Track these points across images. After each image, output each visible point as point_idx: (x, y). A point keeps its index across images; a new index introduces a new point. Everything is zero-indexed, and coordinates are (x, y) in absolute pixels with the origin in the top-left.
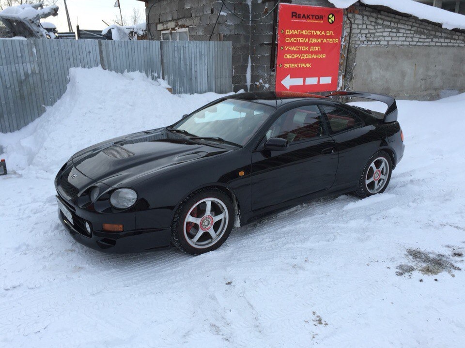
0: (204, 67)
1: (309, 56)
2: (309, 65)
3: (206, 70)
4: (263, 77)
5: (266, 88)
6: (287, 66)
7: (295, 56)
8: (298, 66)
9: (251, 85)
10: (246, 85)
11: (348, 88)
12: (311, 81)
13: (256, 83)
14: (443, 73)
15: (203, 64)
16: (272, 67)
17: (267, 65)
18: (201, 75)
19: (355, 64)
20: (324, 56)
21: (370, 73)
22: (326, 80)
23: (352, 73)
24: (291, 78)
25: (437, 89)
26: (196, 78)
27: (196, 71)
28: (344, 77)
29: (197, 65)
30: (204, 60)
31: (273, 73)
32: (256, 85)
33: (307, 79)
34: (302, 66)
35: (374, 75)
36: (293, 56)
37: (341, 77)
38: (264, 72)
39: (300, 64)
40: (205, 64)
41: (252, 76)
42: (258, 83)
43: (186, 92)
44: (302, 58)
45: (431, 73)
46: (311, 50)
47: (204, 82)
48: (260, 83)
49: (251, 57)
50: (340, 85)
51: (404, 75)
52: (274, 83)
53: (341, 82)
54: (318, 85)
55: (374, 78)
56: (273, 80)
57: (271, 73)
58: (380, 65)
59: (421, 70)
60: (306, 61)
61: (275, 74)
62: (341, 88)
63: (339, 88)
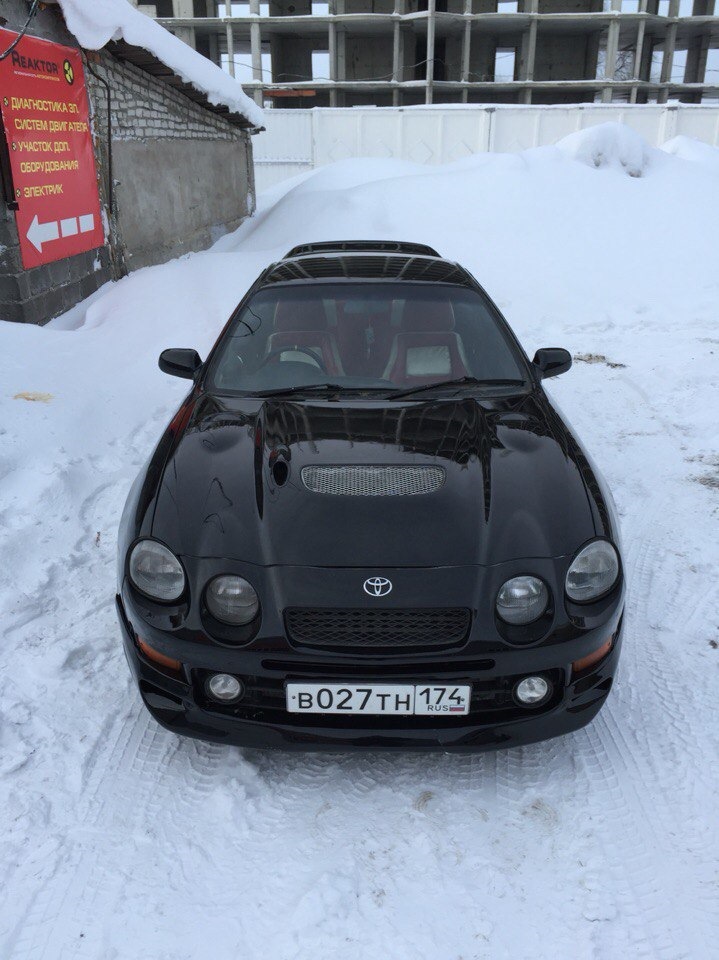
1: (57, 166)
2: (58, 189)
6: (28, 192)
7: (37, 166)
8: (44, 190)
11: (118, 237)
12: (69, 227)
14: (208, 194)
16: (9, 197)
20: (73, 165)
21: (135, 200)
22: (87, 223)
23: (116, 203)
24: (40, 222)
25: (206, 225)
28: (110, 211)
31: (10, 214)
33: (62, 223)
34: (50, 191)
35: (142, 205)
36: (33, 167)
37: (104, 214)
39: (46, 187)
44: (47, 170)
45: (197, 195)
46: (56, 150)
50: (107, 232)
51: (171, 202)
52: (16, 241)
53: (106, 223)
54: (80, 237)
55: (141, 211)
56: (13, 232)
57: (5, 214)
58: (144, 181)
59: (187, 189)
60: (53, 178)
61: (13, 217)
62: (110, 238)
63: (106, 240)
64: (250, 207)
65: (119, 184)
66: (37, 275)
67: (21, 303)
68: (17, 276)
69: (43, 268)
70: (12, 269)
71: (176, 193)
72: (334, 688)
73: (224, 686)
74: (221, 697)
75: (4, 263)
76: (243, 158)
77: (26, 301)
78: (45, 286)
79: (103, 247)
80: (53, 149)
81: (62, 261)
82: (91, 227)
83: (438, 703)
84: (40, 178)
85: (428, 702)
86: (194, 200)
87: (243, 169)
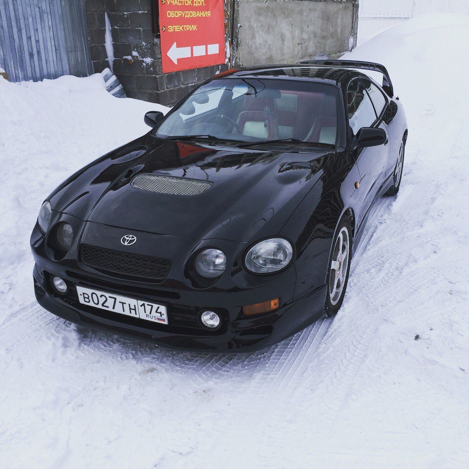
0: (49, 35)
1: (194, 14)
2: (194, 28)
3: (52, 38)
4: (138, 48)
5: (147, 64)
6: (171, 29)
7: (179, 14)
8: (183, 28)
9: (114, 61)
10: (107, 61)
11: (236, 59)
12: (199, 51)
13: (125, 57)
14: (315, 35)
15: (47, 28)
16: (155, 30)
17: (143, 28)
18: (46, 48)
19: (239, 25)
20: (208, 14)
21: (253, 37)
22: (214, 49)
23: (238, 38)
24: (178, 46)
25: (311, 55)
26: (39, 52)
27: (37, 41)
28: (231, 43)
29: (37, 30)
30: (48, 21)
31: (156, 40)
32: (127, 60)
33: (194, 48)
34: (187, 29)
35: (259, 40)
36: (176, 14)
37: (228, 44)
38: (140, 38)
39: (185, 26)
40: (50, 28)
41: (115, 46)
42: (129, 58)
43: (26, 78)
44: (186, 16)
45: (305, 36)
46: (194, 5)
47: (51, 58)
48: (133, 57)
49: (109, 17)
50: (228, 55)
51: (283, 40)
52: (159, 56)
53: (228, 50)
54: (207, 57)
55: (257, 44)
56: (157, 51)
57: (153, 40)
58: (262, 26)
59: (297, 32)
60: (191, 21)
61: (159, 42)
62: (229, 59)
63: (227, 60)
64: (350, 46)
65: (241, 26)
66: (171, 77)
67: (158, 92)
68: (158, 76)
69: (177, 73)
70: (155, 72)
71: (288, 35)
72: (99, 293)
73: (61, 284)
74: (59, 290)
75: (152, 69)
76: (350, 14)
77: (163, 91)
78: (177, 84)
79: (224, 64)
80: (193, 4)
81: (193, 71)
82: (217, 52)
83: (150, 313)
84: (181, 21)
85: (145, 312)
86: (303, 39)
87: (349, 21)
